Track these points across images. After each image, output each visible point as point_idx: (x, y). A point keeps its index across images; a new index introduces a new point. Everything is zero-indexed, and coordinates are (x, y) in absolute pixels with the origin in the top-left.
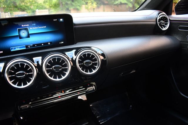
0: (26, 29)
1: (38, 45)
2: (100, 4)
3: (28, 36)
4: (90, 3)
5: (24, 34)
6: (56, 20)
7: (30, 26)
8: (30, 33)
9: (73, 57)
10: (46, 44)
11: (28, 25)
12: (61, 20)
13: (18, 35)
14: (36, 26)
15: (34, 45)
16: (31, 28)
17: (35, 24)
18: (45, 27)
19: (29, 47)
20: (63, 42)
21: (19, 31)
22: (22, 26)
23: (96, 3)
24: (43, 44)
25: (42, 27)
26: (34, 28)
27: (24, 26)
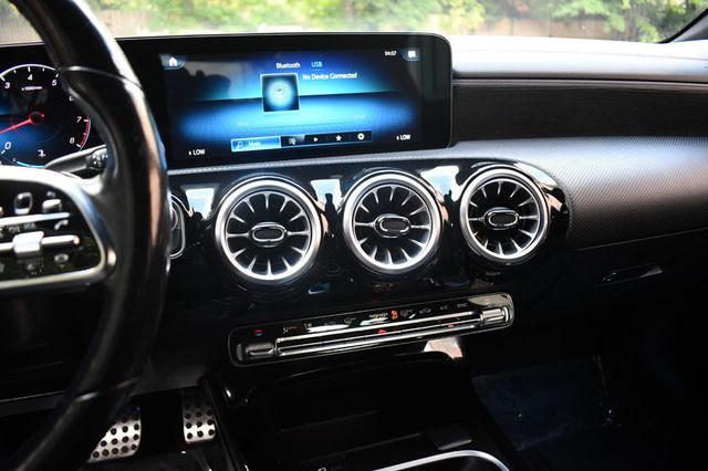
0: (292, 80)
1: (322, 138)
2: (498, 14)
3: (294, 106)
4: (458, 7)
5: (280, 94)
6: (393, 53)
7: (306, 68)
8: (300, 94)
9: (450, 192)
10: (349, 136)
11: (297, 65)
12: (412, 54)
13: (261, 96)
14: (325, 70)
15: (309, 138)
16: (305, 77)
17: (320, 64)
18: (355, 75)
19: (293, 141)
20: (408, 137)
21: (267, 81)
22: (279, 66)
23: (483, 11)
24: (339, 138)
25: (344, 76)
26: (317, 77)
27: (285, 66)
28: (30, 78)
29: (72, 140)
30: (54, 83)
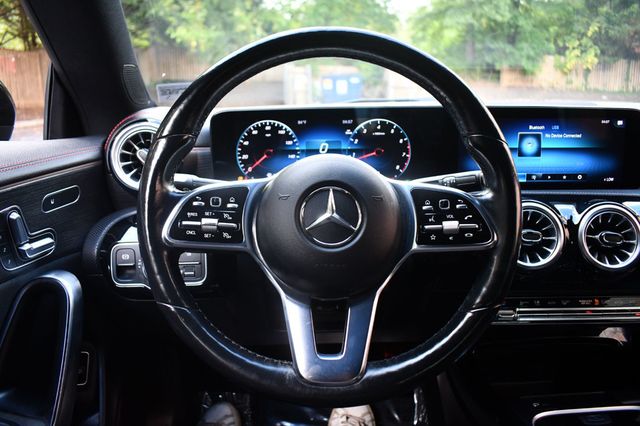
0: (538, 138)
1: (554, 176)
3: (538, 154)
5: (529, 146)
6: (607, 122)
7: (548, 130)
8: (543, 146)
10: (572, 176)
11: (542, 127)
12: (620, 123)
13: (517, 146)
14: (560, 131)
15: (545, 176)
16: (547, 136)
17: (558, 127)
18: (579, 136)
19: (534, 177)
20: (612, 179)
21: (522, 137)
22: (531, 127)
24: (565, 177)
25: (573, 136)
26: (555, 136)
27: (535, 128)
28: (379, 127)
29: (398, 167)
30: (392, 131)
